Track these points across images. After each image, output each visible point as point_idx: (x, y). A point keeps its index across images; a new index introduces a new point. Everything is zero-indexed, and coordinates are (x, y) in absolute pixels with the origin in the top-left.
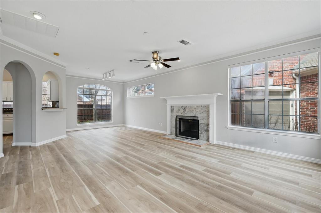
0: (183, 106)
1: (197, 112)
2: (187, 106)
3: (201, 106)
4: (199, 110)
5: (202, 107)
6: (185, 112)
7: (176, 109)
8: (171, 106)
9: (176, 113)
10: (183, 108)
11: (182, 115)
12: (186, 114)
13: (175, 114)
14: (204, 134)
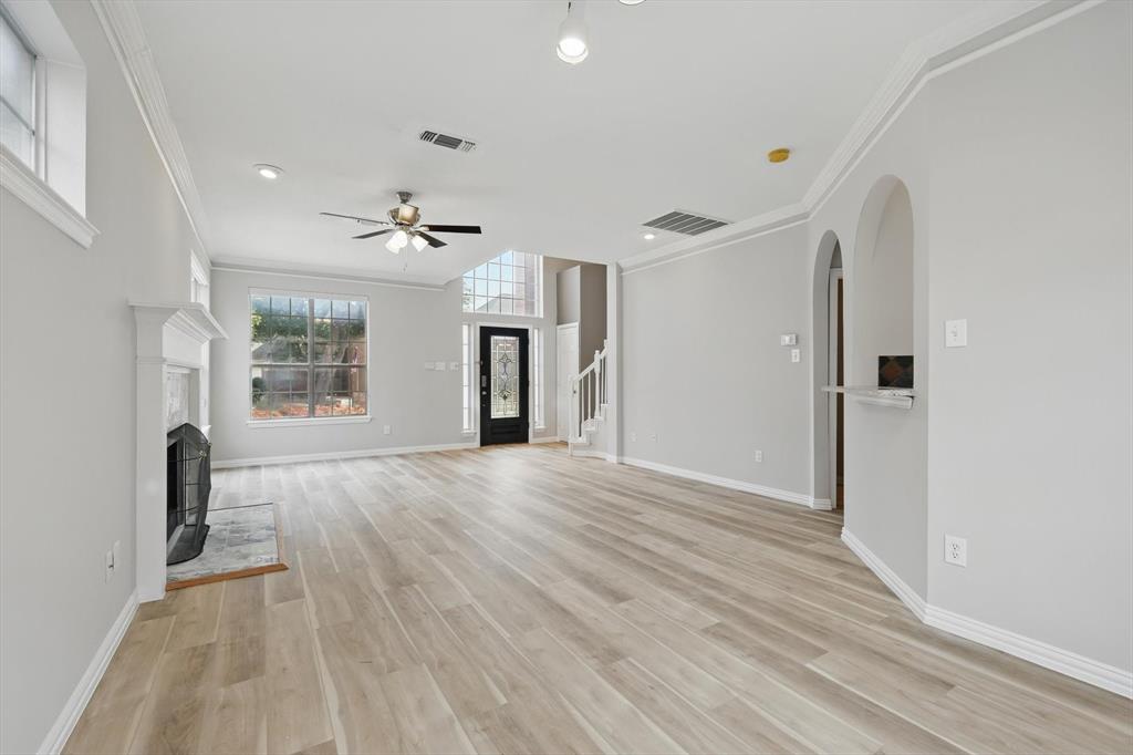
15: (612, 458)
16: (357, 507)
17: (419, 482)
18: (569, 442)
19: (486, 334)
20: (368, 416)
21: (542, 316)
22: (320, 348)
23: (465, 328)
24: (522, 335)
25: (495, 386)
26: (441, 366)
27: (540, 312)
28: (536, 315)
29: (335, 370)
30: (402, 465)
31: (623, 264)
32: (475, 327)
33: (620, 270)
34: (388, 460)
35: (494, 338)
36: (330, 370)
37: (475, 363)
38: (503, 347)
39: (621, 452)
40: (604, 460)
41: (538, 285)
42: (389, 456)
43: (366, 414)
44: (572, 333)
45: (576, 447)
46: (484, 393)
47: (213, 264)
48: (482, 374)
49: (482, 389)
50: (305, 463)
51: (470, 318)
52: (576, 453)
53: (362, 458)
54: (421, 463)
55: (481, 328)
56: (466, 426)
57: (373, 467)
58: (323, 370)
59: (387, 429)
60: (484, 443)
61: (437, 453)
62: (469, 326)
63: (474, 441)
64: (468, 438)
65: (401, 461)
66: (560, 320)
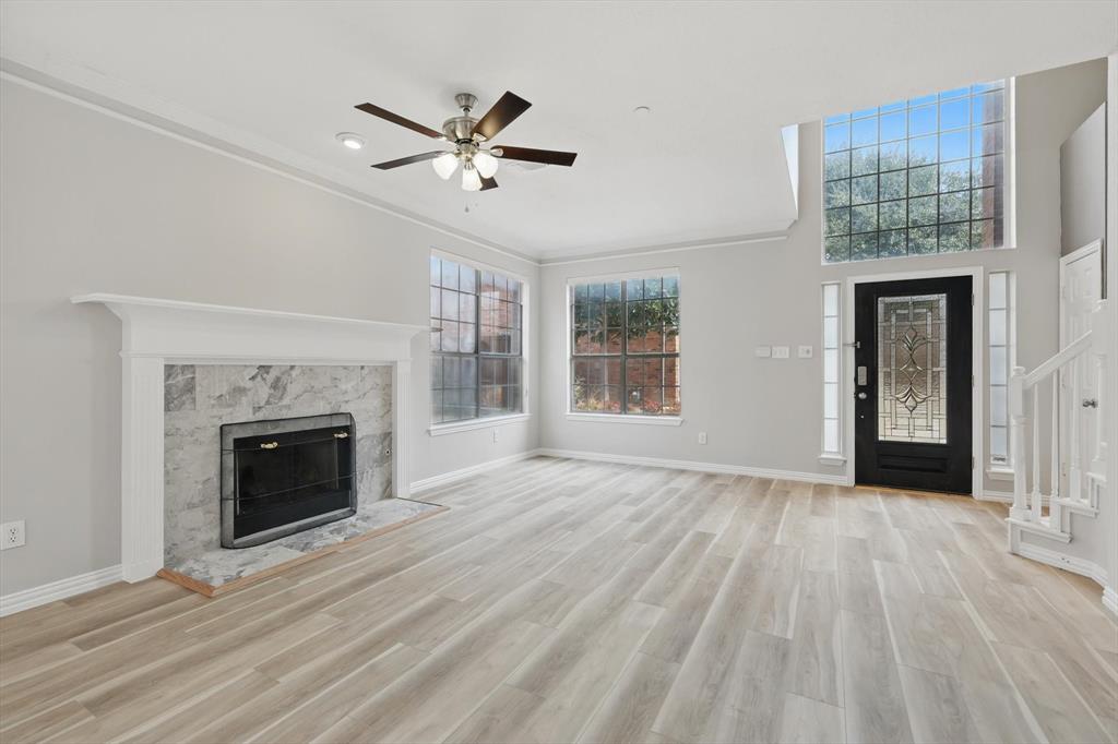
0: (265, 369)
1: (346, 392)
2: (292, 367)
3: (362, 367)
4: (353, 383)
5: (366, 371)
6: (281, 398)
7: (206, 389)
8: (170, 370)
9: (215, 412)
10: (270, 377)
11: (260, 416)
12: (288, 407)
13: (206, 418)
14: (372, 476)
19: (868, 294)
26: (782, 352)
32: (846, 286)
38: (905, 314)
46: (865, 396)
49: (859, 389)
55: (858, 285)
60: (864, 480)
62: (836, 285)
63: (843, 473)
64: (834, 467)
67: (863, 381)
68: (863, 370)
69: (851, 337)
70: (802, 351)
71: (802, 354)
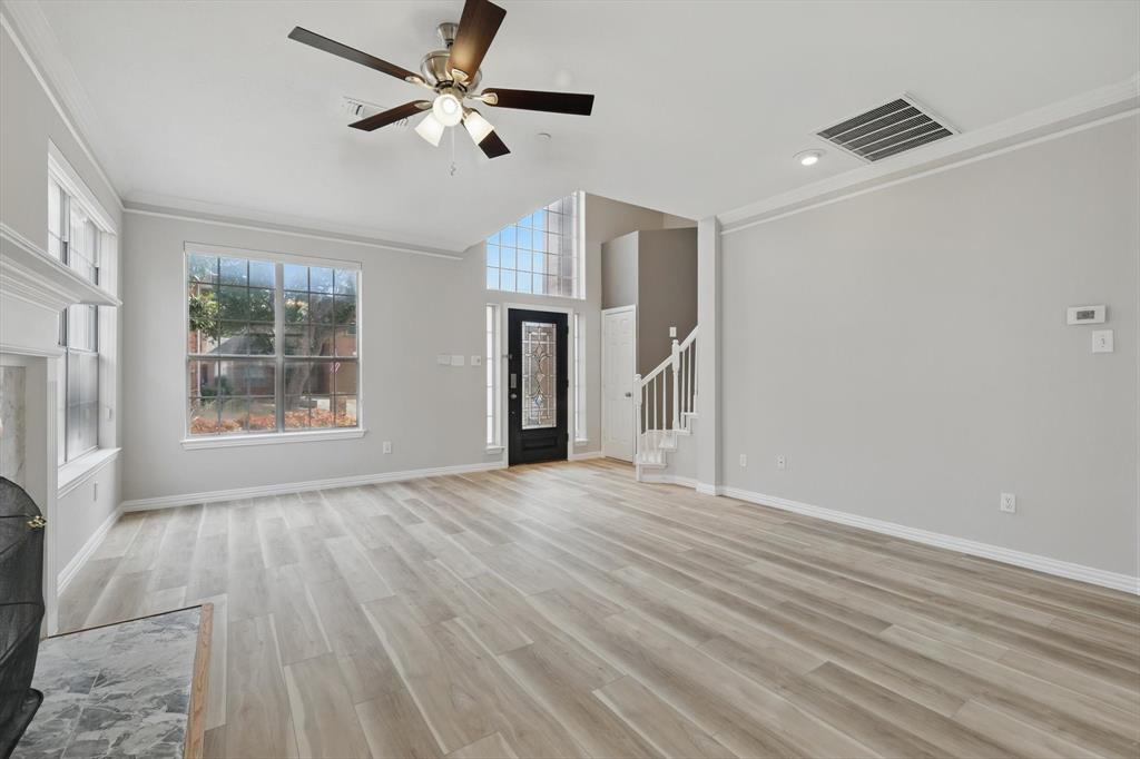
15: (707, 488)
16: (358, 609)
17: (449, 538)
18: (637, 462)
19: (516, 318)
20: (361, 429)
21: (583, 297)
22: (292, 340)
23: (489, 310)
24: (559, 321)
25: (527, 386)
26: (458, 360)
27: (580, 291)
28: (575, 296)
29: (312, 363)
30: (414, 502)
31: (725, 218)
32: (502, 309)
33: (720, 227)
34: (389, 492)
35: (526, 325)
36: (307, 363)
37: (503, 356)
38: (535, 336)
39: (720, 479)
40: (694, 489)
41: (578, 259)
42: (390, 484)
43: (357, 426)
44: (625, 320)
45: (647, 469)
46: (514, 396)
47: (125, 203)
48: (510, 372)
49: (511, 391)
50: (270, 498)
51: (497, 297)
52: (649, 478)
53: (352, 488)
54: (441, 497)
55: (510, 310)
56: (490, 440)
57: (370, 506)
58: (298, 364)
59: (386, 446)
60: (512, 462)
61: (455, 478)
62: (494, 307)
63: (501, 460)
64: (494, 456)
65: (410, 494)
66: (607, 303)
67: (514, 386)
68: (514, 376)
69: (506, 352)
70: (474, 360)
71: (474, 363)
